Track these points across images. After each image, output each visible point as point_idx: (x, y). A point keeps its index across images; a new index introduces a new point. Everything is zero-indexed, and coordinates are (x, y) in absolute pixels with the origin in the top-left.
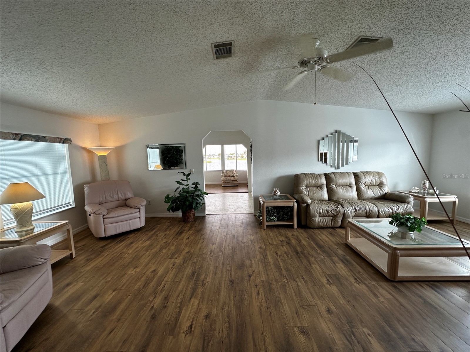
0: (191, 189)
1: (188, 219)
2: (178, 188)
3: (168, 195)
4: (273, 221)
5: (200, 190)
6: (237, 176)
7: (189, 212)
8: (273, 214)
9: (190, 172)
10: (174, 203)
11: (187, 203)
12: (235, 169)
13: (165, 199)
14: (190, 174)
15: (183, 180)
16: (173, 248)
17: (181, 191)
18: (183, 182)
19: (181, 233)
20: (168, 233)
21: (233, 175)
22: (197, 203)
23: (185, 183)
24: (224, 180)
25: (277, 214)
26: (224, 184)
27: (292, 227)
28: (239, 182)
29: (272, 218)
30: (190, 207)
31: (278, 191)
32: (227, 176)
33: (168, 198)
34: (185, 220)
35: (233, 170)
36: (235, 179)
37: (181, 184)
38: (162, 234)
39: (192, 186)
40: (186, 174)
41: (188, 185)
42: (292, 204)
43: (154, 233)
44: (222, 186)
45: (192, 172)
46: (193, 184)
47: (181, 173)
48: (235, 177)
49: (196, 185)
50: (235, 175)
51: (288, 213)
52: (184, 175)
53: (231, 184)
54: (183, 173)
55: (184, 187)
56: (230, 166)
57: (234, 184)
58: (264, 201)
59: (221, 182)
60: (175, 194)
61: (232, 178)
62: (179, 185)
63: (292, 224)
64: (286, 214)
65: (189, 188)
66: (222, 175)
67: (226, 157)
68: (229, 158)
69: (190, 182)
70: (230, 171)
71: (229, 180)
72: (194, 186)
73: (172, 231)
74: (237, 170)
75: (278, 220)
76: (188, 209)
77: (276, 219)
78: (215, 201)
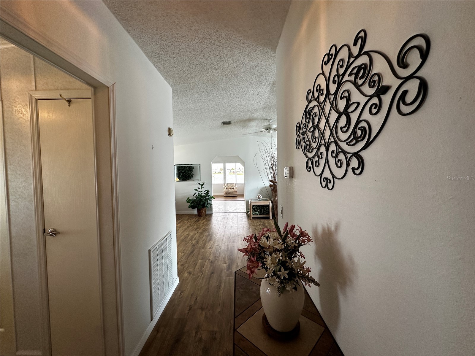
0: (203, 194)
1: (201, 214)
2: (195, 194)
3: (189, 198)
4: (257, 214)
5: (209, 195)
6: (236, 188)
7: (202, 210)
8: (257, 210)
9: (202, 183)
10: (193, 203)
11: (202, 203)
12: (235, 183)
13: (187, 201)
14: (203, 184)
15: (199, 188)
16: (195, 227)
17: (197, 195)
18: (199, 190)
19: (198, 221)
20: (189, 221)
21: (233, 187)
22: (208, 203)
23: (200, 190)
24: (225, 191)
25: (260, 210)
26: (225, 195)
27: (268, 218)
28: (238, 194)
29: (256, 213)
30: (204, 206)
31: (260, 196)
32: (229, 188)
33: (188, 200)
34: (199, 215)
35: (234, 184)
36: (234, 191)
37: (197, 191)
38: (186, 222)
39: (204, 192)
40: (201, 184)
41: (202, 191)
42: (268, 204)
43: (181, 221)
44: (224, 196)
45: (205, 183)
46: (206, 191)
47: (198, 183)
48: (235, 189)
49: (207, 191)
50: (234, 188)
51: (267, 209)
52: (200, 185)
53: (231, 195)
54: (199, 183)
55: (199, 193)
56: (231, 179)
57: (233, 195)
58: (251, 201)
59: (223, 194)
60: (193, 197)
61: (232, 190)
62: (196, 191)
63: (268, 216)
64: (265, 211)
65: (202, 193)
66: (224, 187)
67: (227, 172)
68: (230, 173)
69: (204, 190)
70: (231, 184)
71: (230, 192)
72: (206, 192)
73: (192, 220)
74: (237, 183)
75: (260, 214)
76: (202, 207)
77: (259, 213)
78: (219, 206)
